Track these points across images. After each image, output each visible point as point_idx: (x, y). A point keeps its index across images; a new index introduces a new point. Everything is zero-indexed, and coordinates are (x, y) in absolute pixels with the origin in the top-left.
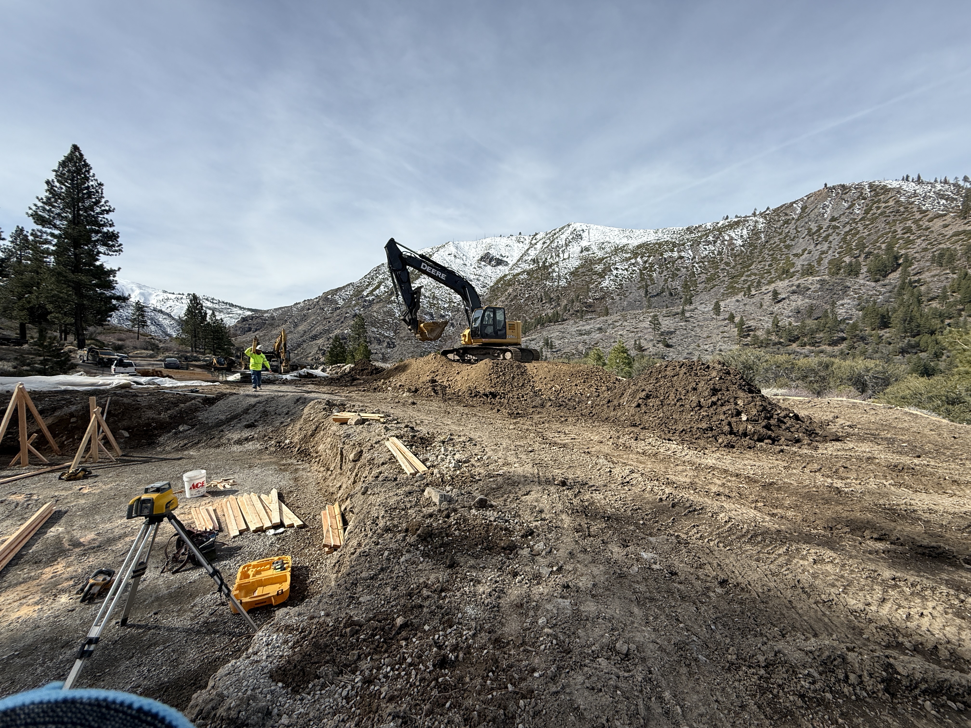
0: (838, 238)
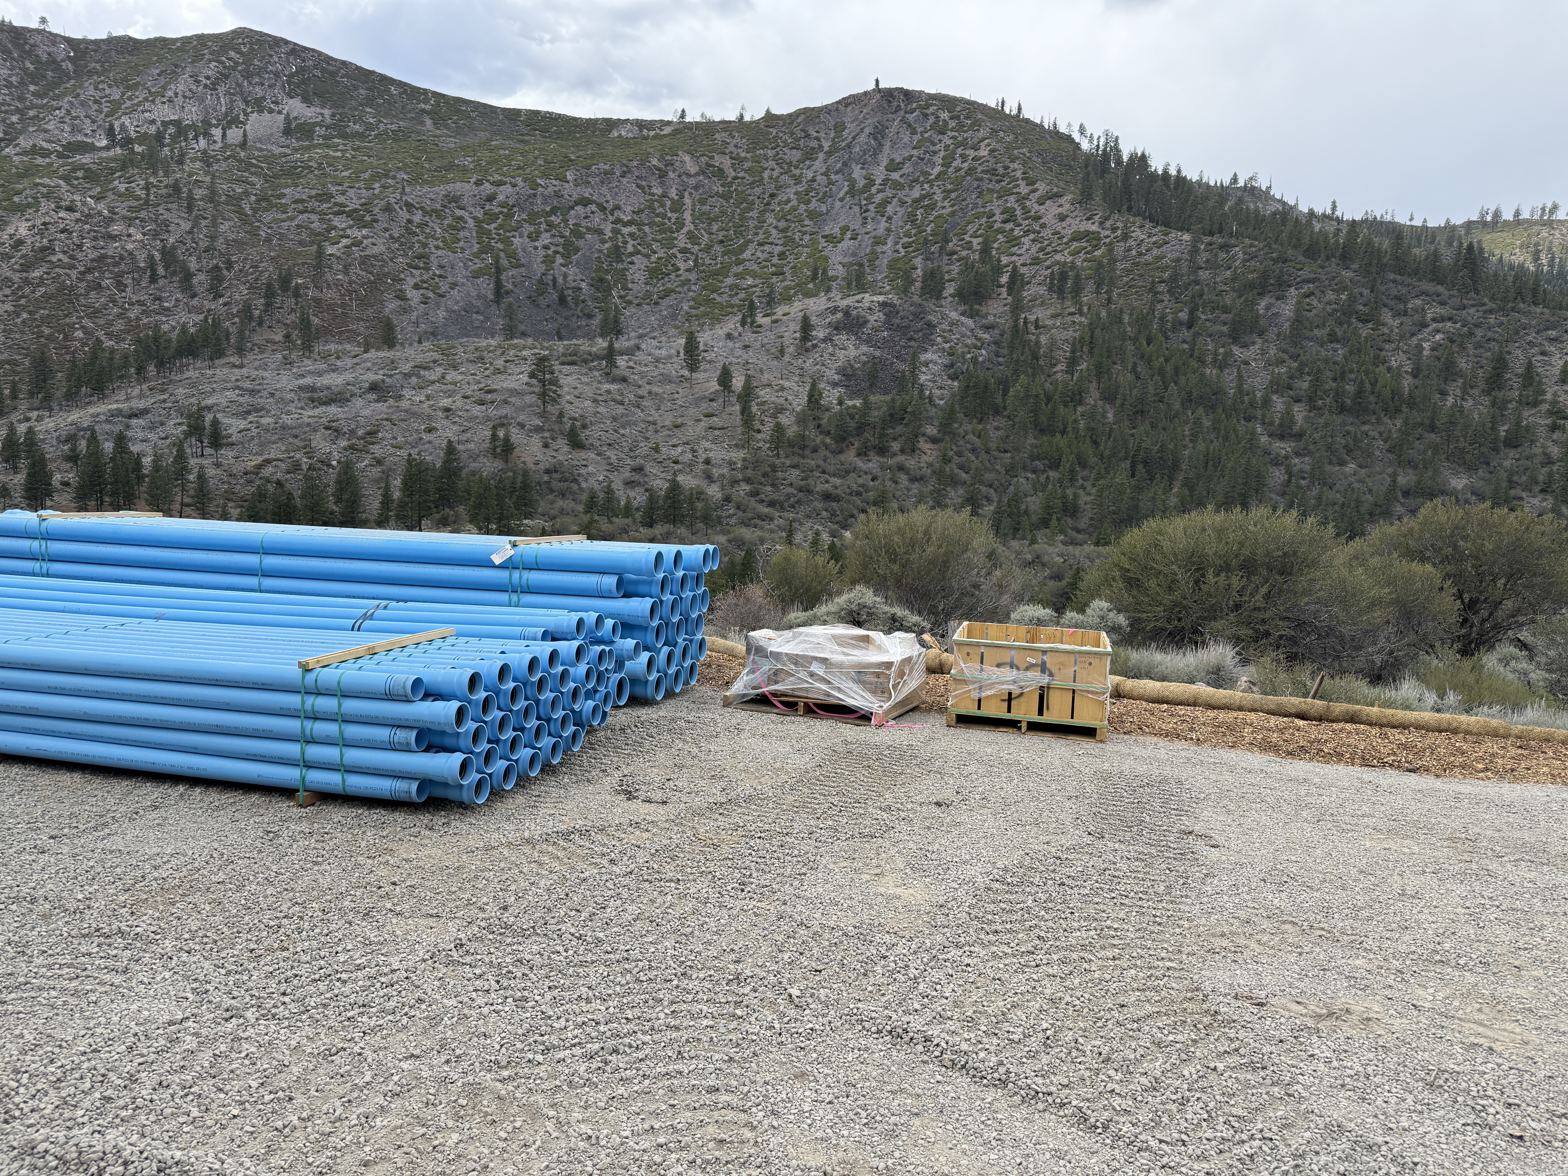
0: (901, 211)
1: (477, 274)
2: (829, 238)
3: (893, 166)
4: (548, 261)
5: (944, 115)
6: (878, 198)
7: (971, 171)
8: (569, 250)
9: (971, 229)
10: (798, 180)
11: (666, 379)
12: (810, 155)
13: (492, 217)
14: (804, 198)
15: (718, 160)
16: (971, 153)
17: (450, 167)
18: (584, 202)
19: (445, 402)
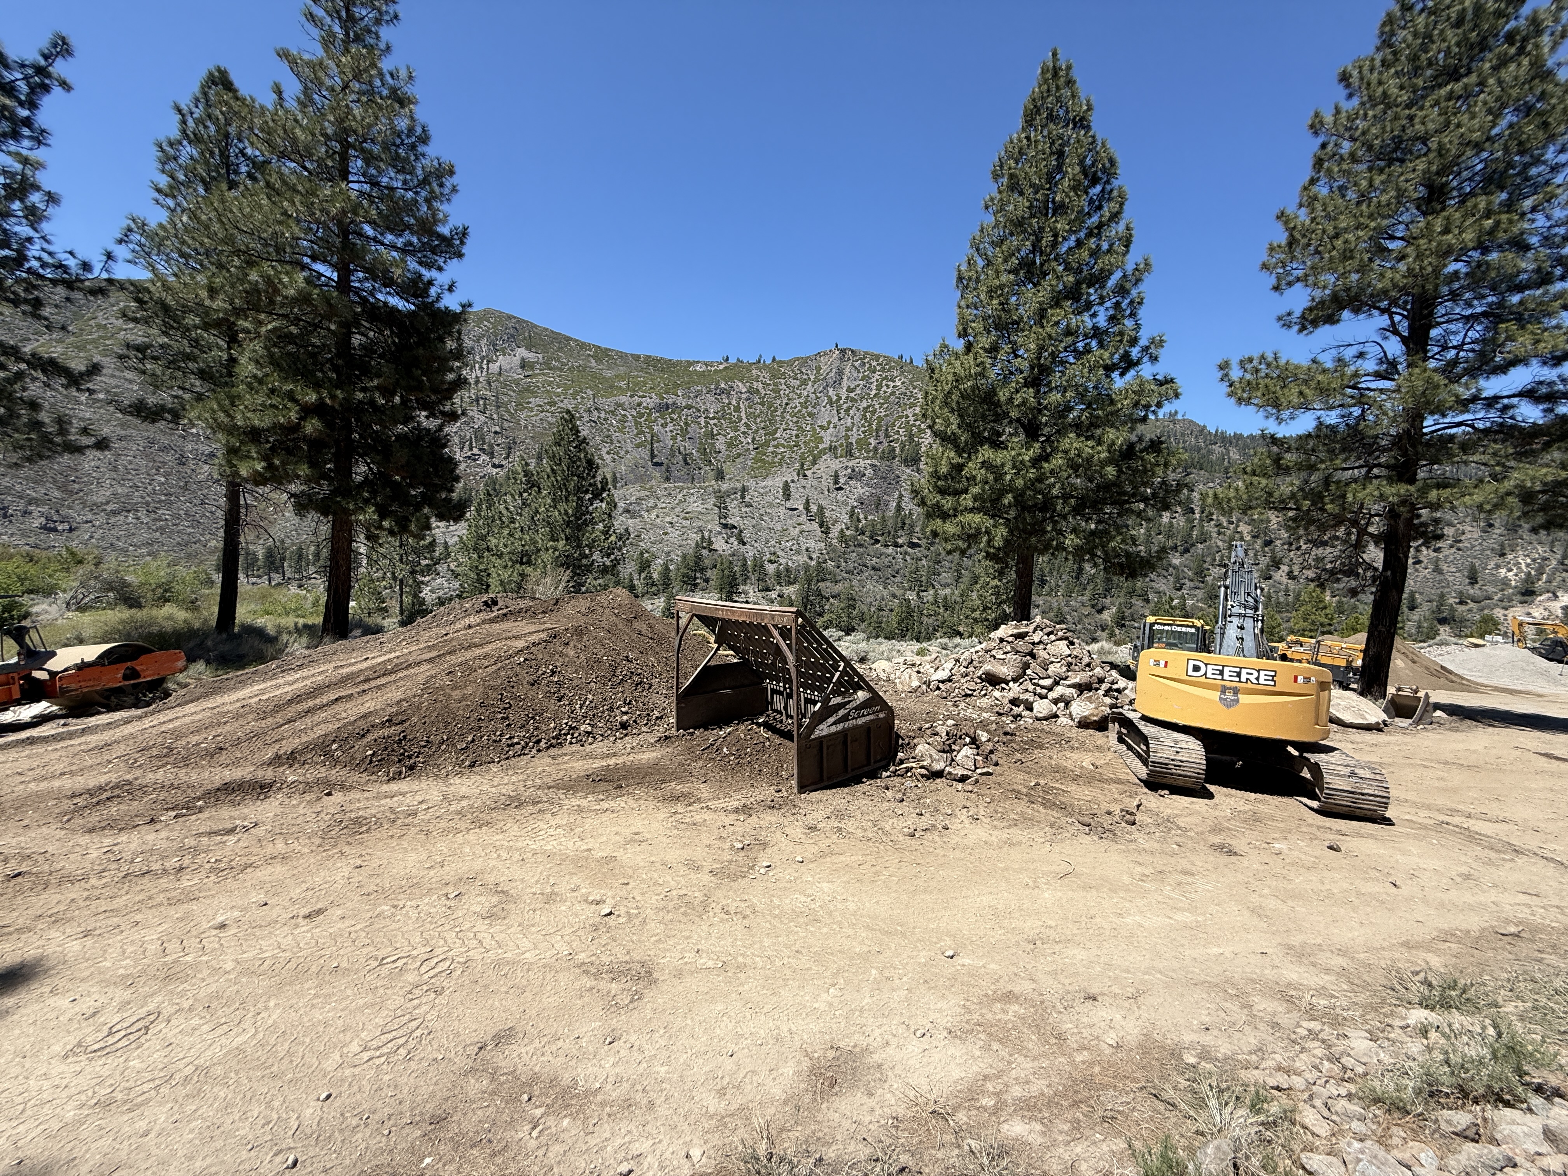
1: (638, 446)
2: (821, 427)
3: (849, 390)
4: (674, 438)
5: (874, 363)
6: (845, 406)
7: (893, 393)
8: (684, 432)
9: (898, 424)
10: (800, 396)
11: (771, 505)
12: (804, 383)
13: (641, 415)
14: (804, 405)
15: (755, 384)
16: (891, 384)
17: (612, 387)
18: (689, 407)
19: (668, 519)
